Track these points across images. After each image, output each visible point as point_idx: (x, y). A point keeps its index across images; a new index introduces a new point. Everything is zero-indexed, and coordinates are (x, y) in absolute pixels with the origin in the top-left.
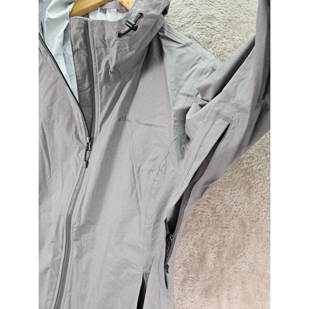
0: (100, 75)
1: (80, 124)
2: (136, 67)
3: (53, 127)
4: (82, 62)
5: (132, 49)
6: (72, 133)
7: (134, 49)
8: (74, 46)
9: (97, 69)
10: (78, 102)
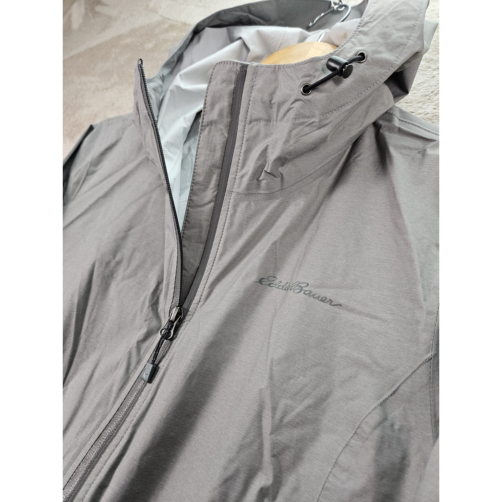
0: (242, 177)
1: (169, 275)
2: (320, 179)
3: (112, 275)
4: (213, 146)
5: (327, 122)
6: (146, 292)
7: (330, 123)
8: (207, 115)
9: (240, 165)
10: (181, 229)
